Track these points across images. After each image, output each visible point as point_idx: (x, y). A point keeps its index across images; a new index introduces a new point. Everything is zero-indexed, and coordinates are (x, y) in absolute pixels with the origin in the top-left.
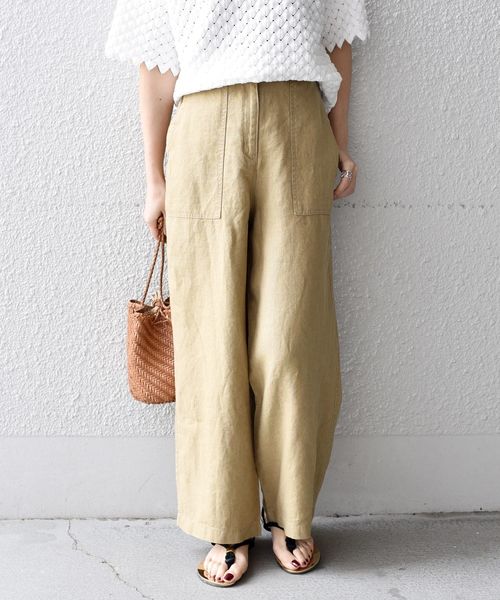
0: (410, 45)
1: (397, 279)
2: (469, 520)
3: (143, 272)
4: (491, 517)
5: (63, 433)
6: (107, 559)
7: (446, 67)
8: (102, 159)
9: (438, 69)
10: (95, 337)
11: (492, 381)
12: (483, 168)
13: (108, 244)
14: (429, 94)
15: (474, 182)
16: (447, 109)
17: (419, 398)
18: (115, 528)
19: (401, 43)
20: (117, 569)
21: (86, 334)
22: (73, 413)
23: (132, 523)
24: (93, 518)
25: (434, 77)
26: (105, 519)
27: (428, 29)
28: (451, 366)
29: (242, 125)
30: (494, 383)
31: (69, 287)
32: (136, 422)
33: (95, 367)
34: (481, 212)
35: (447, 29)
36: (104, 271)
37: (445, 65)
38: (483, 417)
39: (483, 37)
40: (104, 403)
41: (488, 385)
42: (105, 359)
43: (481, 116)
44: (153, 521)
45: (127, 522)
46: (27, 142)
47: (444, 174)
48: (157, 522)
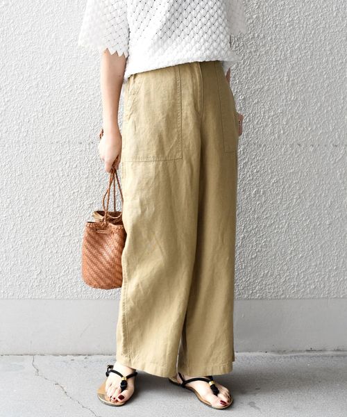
0: (264, 37)
1: (255, 194)
2: (303, 356)
3: (84, 188)
4: (318, 354)
5: (29, 297)
6: (58, 382)
7: (288, 52)
8: (57, 113)
9: (283, 53)
10: (52, 232)
11: (318, 262)
12: (313, 119)
13: (61, 169)
14: (277, 70)
15: (307, 129)
16: (289, 80)
17: (269, 275)
18: (64, 361)
19: (258, 36)
20: (65, 388)
21: (45, 230)
22: (36, 284)
23: (75, 358)
24: (50, 354)
25: (280, 59)
26: (58, 355)
27: (276, 26)
28: (291, 253)
29: (193, 91)
30: (320, 264)
31: (34, 198)
32: (79, 290)
33: (52, 252)
34: (311, 149)
35: (289, 26)
36: (58, 187)
37: (288, 50)
38: (312, 287)
39: (313, 32)
40: (57, 277)
41: (316, 265)
42: (58, 246)
43: (312, 84)
44: (90, 357)
45: (73, 357)
46: (6, 100)
47: (287, 124)
48: (93, 357)
